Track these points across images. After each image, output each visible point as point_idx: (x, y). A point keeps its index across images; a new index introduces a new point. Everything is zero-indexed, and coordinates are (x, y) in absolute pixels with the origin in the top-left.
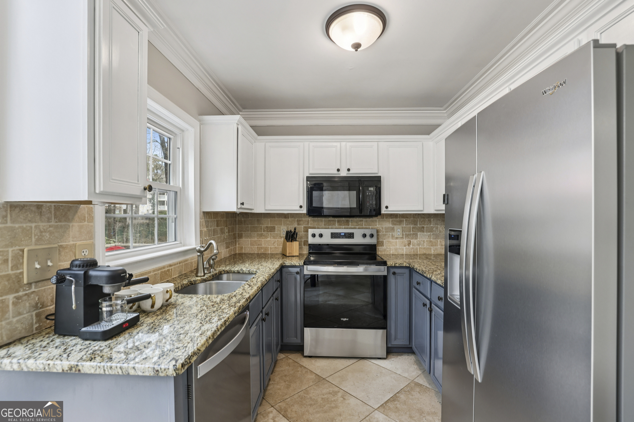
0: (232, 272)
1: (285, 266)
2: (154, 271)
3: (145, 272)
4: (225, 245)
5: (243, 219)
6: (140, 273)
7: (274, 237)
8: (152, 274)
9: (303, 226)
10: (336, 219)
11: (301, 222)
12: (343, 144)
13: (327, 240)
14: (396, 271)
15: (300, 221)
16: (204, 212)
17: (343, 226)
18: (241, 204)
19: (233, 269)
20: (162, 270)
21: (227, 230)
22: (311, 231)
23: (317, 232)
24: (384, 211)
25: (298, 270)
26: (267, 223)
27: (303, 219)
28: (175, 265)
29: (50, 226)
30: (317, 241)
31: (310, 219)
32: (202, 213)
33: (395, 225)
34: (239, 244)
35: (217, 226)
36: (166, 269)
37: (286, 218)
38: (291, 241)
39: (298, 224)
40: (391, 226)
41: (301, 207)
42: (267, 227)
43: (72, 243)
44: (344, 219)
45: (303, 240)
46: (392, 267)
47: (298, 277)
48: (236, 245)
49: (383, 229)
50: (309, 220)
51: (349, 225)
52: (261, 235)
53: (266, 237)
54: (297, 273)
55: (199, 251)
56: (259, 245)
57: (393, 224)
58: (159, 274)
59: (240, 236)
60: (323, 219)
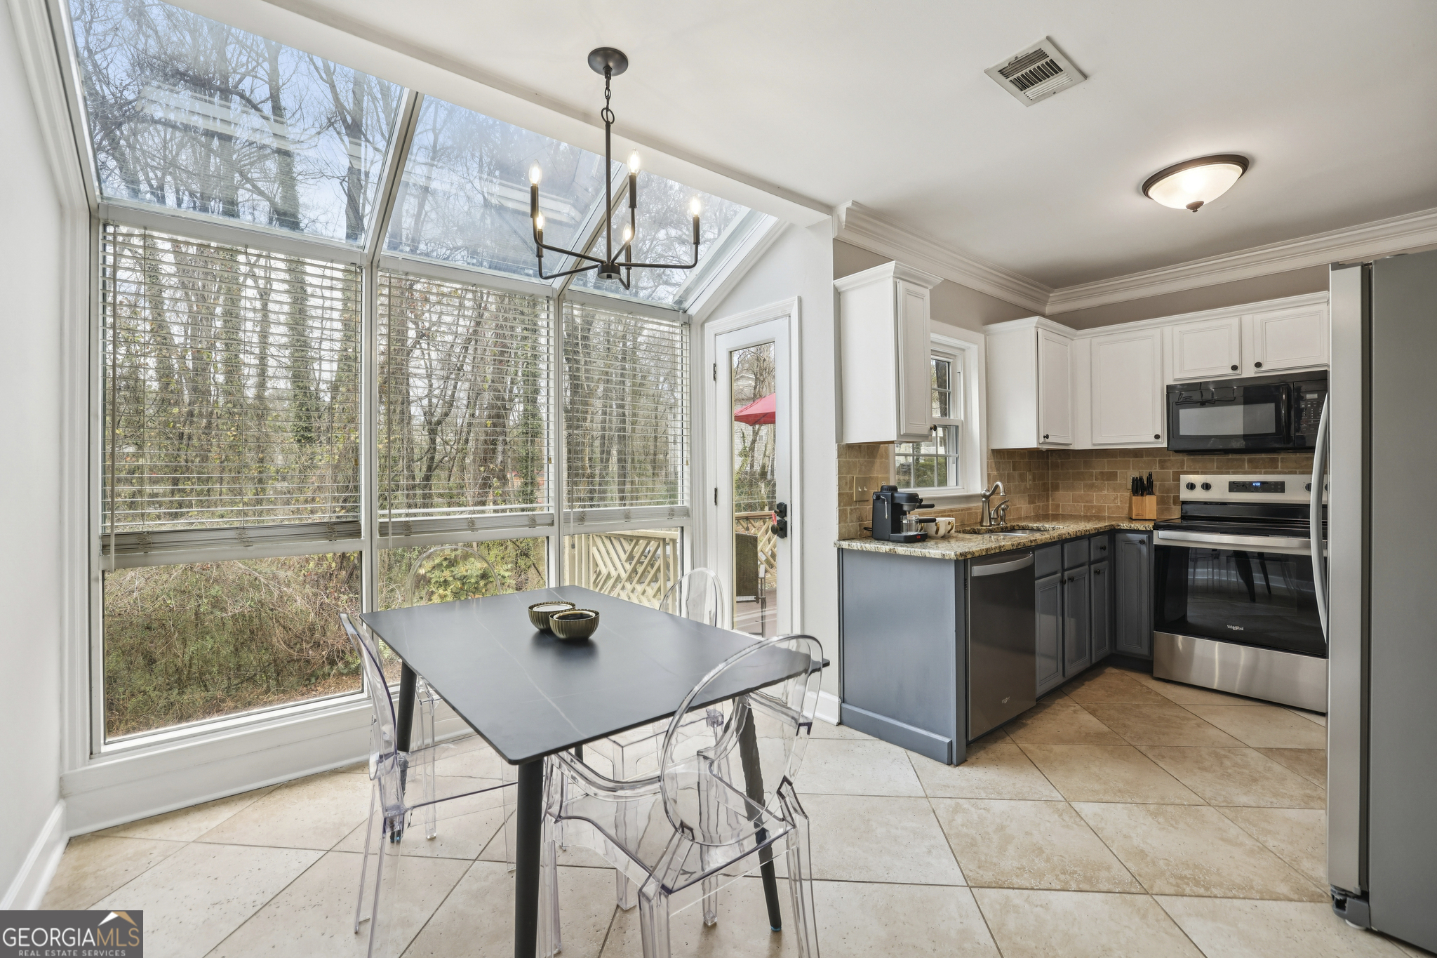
1: (1120, 529)
4: (1027, 498)
5: (1059, 461)
7: (1115, 490)
9: (1171, 471)
10: (1246, 457)
11: (1168, 465)
12: (1248, 318)
13: (1220, 493)
15: (1165, 461)
16: (993, 451)
17: (1263, 470)
18: (1044, 437)
21: (1031, 477)
22: (1185, 479)
23: (1198, 479)
25: (1144, 537)
26: (1104, 466)
27: (1171, 458)
30: (1199, 495)
31: (1185, 458)
32: (990, 452)
34: (1053, 500)
35: (1014, 470)
37: (1137, 457)
38: (1142, 495)
39: (1162, 467)
41: (1158, 436)
42: (1102, 473)
43: (876, 475)
44: (1263, 456)
45: (1172, 495)
47: (1144, 549)
48: (1048, 501)
50: (1183, 460)
51: (1277, 467)
52: (1092, 487)
53: (1101, 489)
54: (1142, 542)
55: (985, 496)
56: (1087, 502)
59: (1056, 488)
60: (1215, 457)
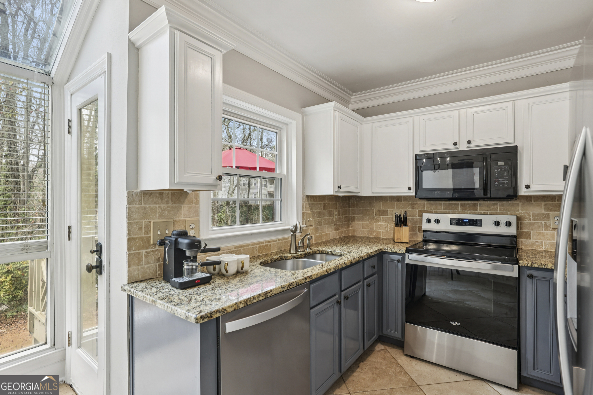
0: (326, 253)
1: (386, 252)
2: (252, 245)
3: (243, 245)
4: (334, 227)
5: (355, 202)
6: (239, 246)
7: (386, 221)
8: (250, 247)
9: (418, 210)
10: (460, 202)
11: (416, 206)
12: (463, 111)
13: (445, 226)
14: (534, 273)
15: (414, 204)
16: (308, 196)
17: (469, 211)
18: (338, 187)
19: (327, 250)
20: (260, 245)
21: (336, 213)
22: (426, 216)
23: (433, 217)
24: (522, 191)
25: (400, 257)
26: (379, 206)
27: (418, 202)
28: (274, 241)
29: (168, 207)
30: (433, 227)
31: (426, 202)
32: (305, 197)
33: (551, 210)
34: (352, 227)
35: (324, 208)
36: (264, 244)
37: (399, 201)
38: (400, 226)
39: (413, 208)
40: (543, 212)
41: (409, 189)
42: (379, 210)
43: (183, 219)
44: (469, 202)
45: (418, 226)
46: (527, 267)
47: (400, 265)
48: (348, 227)
49: (529, 215)
50: (425, 204)
51: (477, 210)
52: (373, 219)
53: (378, 221)
54: (398, 261)
55: (292, 231)
56: (370, 229)
57: (547, 209)
58: (257, 247)
59: (353, 219)
60: (443, 202)
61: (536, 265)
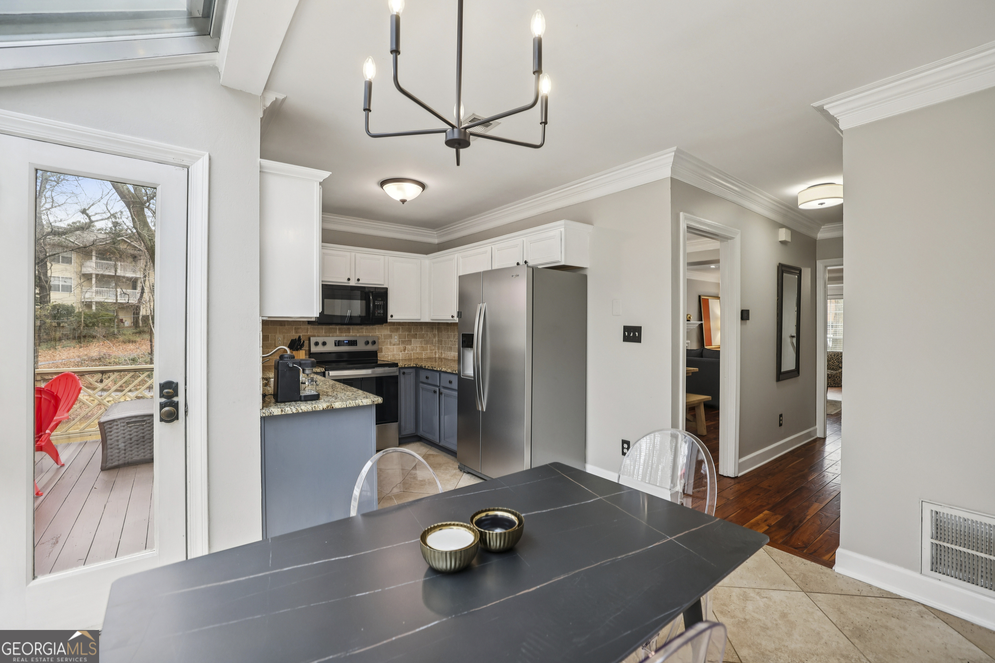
10: (338, 327)
11: (300, 330)
13: (330, 348)
14: (406, 371)
15: (298, 328)
17: (345, 334)
22: (313, 340)
23: (319, 340)
24: (390, 319)
27: (302, 327)
30: (320, 349)
31: (309, 327)
33: (393, 332)
37: (283, 325)
38: (297, 350)
39: (296, 333)
40: (389, 333)
44: (345, 327)
46: (402, 368)
49: (382, 336)
50: (308, 328)
51: (350, 333)
57: (391, 331)
60: (324, 327)
61: (406, 366)
